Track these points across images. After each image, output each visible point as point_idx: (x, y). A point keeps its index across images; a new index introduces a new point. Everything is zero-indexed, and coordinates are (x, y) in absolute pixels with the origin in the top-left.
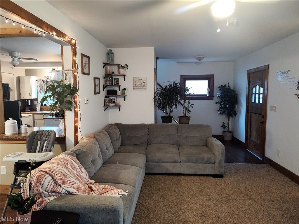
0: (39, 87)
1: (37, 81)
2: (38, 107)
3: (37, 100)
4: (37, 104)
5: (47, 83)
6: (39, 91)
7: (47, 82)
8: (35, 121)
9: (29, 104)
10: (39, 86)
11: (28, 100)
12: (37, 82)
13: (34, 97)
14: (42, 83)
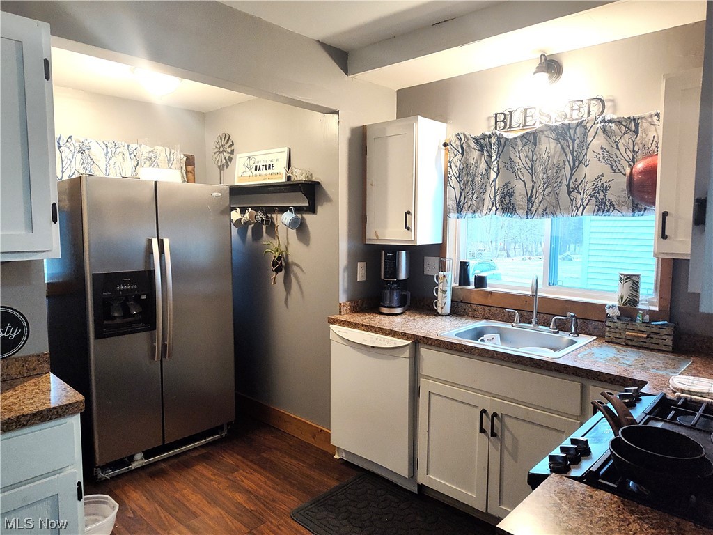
0: (453, 181)
1: (445, 145)
2: (444, 292)
3: (439, 250)
4: (441, 274)
5: (498, 157)
6: (451, 203)
7: (503, 144)
8: (423, 382)
9: (403, 275)
10: (454, 172)
11: (394, 250)
12: (446, 154)
13: (426, 235)
14: (475, 154)
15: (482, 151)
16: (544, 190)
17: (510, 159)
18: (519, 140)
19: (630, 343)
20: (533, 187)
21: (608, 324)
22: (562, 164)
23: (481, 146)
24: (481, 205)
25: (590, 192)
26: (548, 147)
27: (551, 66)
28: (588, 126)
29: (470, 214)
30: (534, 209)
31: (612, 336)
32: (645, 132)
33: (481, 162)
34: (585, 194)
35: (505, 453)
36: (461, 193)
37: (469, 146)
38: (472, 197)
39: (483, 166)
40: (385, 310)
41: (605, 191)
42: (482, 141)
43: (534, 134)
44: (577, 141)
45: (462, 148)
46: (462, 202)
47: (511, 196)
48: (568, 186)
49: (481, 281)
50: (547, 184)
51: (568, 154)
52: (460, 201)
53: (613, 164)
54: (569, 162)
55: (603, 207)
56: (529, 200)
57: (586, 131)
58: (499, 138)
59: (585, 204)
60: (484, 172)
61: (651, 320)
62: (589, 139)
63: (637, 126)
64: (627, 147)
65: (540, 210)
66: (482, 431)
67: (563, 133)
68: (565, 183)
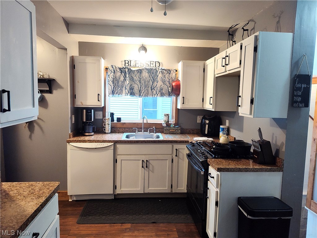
0: (110, 83)
2: (107, 125)
3: (102, 109)
4: (107, 118)
6: (110, 91)
7: (130, 71)
10: (110, 79)
15: (122, 73)
16: (145, 88)
17: (132, 77)
18: (136, 71)
19: (170, 133)
20: (141, 87)
21: (165, 128)
22: (149, 80)
23: (121, 71)
24: (121, 92)
25: (159, 90)
26: (145, 74)
27: (144, 48)
28: (157, 70)
29: (117, 95)
30: (141, 94)
31: (166, 132)
32: (172, 74)
33: (121, 77)
34: (157, 91)
35: (150, 171)
36: (114, 87)
37: (117, 70)
38: (118, 89)
39: (122, 78)
40: (87, 134)
41: (162, 90)
42: (122, 69)
43: (141, 70)
44: (154, 74)
45: (114, 71)
46: (114, 91)
47: (133, 89)
48: (151, 88)
49: (119, 119)
50: (145, 86)
51: (151, 78)
52: (113, 90)
53: (164, 82)
54: (152, 80)
55: (162, 95)
56: (140, 91)
57: (157, 71)
58: (129, 69)
59: (157, 94)
60: (123, 81)
61: (175, 126)
62: (158, 74)
63: (170, 72)
64: (167, 78)
65: (144, 95)
66: (143, 167)
67: (150, 71)
68: (150, 87)
